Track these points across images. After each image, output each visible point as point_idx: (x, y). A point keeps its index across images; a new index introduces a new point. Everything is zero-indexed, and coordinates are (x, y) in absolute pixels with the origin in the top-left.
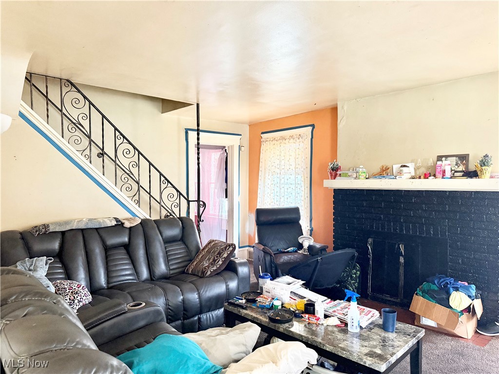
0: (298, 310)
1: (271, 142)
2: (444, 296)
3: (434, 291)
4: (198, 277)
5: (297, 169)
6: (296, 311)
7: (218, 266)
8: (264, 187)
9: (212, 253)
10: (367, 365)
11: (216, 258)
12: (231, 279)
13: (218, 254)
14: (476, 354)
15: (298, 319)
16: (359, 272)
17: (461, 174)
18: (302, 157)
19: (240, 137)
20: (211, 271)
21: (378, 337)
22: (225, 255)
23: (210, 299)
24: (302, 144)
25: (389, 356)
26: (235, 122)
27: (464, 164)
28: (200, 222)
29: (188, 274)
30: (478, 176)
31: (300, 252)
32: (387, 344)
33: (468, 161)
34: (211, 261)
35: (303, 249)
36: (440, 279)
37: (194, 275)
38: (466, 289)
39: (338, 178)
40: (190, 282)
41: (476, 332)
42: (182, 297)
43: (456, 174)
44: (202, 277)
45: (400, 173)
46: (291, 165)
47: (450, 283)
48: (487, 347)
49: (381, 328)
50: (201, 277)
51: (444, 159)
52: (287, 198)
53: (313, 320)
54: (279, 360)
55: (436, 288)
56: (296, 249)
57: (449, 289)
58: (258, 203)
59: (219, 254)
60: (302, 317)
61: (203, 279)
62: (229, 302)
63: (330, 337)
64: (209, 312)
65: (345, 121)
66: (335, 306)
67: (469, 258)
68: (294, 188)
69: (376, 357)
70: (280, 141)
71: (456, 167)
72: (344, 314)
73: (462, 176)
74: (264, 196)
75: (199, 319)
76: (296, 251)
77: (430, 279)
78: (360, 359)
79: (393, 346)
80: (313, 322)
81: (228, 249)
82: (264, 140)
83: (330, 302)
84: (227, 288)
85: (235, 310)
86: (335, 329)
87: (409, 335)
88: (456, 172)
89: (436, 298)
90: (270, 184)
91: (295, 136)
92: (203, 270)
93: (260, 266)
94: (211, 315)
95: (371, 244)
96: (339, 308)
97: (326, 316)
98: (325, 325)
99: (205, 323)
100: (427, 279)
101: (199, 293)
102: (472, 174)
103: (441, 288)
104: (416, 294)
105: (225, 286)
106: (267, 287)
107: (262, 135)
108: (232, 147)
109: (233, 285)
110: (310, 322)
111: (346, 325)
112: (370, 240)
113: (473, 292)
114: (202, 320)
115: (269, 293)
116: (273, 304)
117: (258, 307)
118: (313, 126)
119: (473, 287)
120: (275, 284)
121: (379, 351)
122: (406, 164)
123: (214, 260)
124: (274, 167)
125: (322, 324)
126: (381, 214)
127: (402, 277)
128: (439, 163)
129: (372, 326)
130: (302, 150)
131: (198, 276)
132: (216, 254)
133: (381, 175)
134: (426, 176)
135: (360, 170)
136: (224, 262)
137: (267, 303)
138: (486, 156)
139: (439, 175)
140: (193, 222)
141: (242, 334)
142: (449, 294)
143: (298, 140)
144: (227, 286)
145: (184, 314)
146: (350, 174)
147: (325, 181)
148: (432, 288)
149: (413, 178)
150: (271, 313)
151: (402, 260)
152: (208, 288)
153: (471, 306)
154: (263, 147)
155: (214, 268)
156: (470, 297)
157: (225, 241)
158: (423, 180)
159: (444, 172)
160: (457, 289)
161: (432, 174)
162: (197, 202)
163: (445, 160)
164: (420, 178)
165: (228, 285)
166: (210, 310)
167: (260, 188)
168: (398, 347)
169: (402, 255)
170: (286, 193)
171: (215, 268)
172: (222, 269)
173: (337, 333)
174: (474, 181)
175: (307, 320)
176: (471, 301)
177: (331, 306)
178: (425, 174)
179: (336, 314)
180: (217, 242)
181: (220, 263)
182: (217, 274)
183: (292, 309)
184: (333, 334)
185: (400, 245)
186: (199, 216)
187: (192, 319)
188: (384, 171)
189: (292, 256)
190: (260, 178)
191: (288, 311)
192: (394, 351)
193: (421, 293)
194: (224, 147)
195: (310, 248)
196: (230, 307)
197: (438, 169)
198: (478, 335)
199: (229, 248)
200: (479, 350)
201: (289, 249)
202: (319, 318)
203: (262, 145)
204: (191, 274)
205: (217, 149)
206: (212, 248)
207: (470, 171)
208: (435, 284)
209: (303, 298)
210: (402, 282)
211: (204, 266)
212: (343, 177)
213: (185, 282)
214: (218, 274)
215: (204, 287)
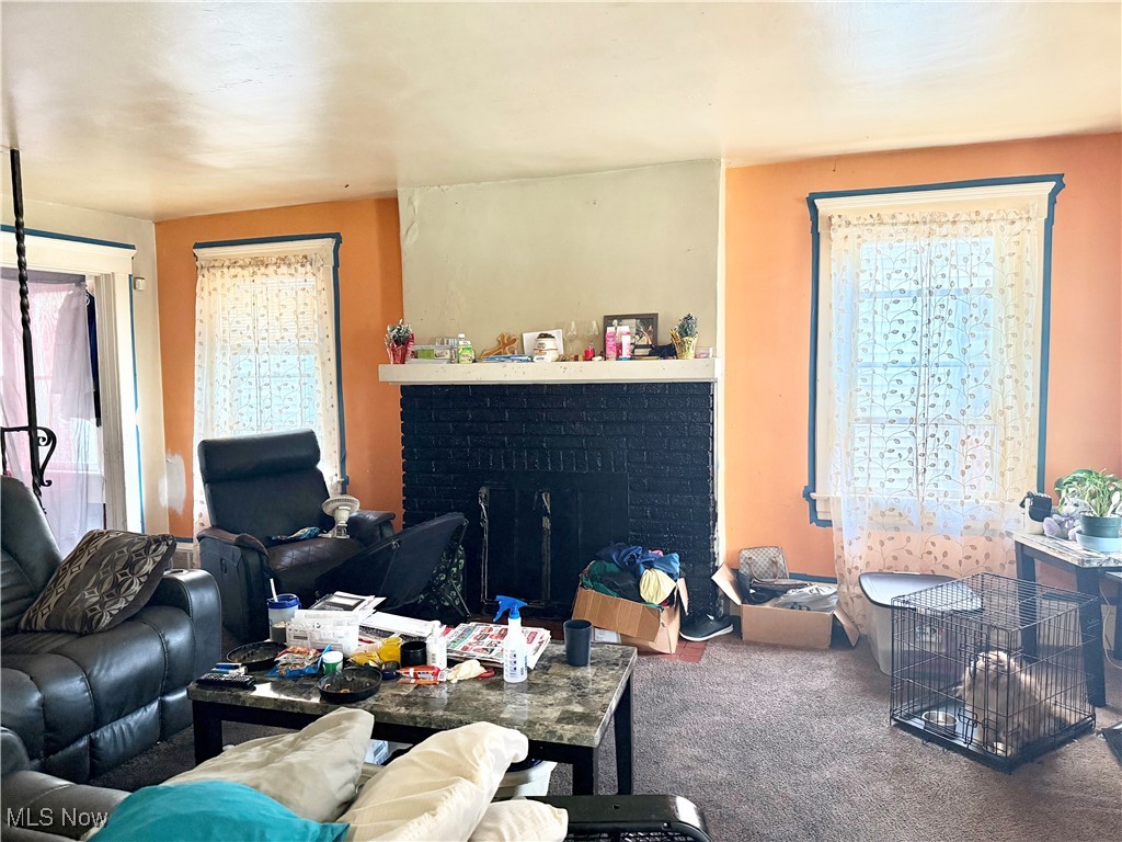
0: (386, 663)
1: (225, 270)
2: (631, 582)
3: (612, 574)
4: (72, 637)
5: (302, 341)
6: (381, 666)
7: (131, 598)
8: (212, 385)
9: (106, 566)
10: (565, 742)
11: (121, 579)
12: (174, 626)
13: (124, 567)
14: (690, 676)
15: (390, 683)
16: (462, 561)
17: (646, 351)
18: (314, 311)
19: (133, 252)
20: (111, 615)
21: (565, 680)
22: (149, 567)
23: (122, 686)
24: (313, 279)
25: (599, 713)
26: (115, 213)
27: (649, 333)
28: (42, 488)
29: (37, 632)
30: (675, 354)
31: (329, 535)
32: (587, 690)
33: (655, 327)
34: (106, 586)
35: (335, 529)
36: (620, 551)
37: (59, 631)
38: (664, 564)
39: (410, 360)
40: (54, 652)
41: (680, 638)
42: (37, 696)
43: (639, 352)
44: (86, 634)
45: (540, 349)
46: (286, 330)
47: (638, 555)
48: (704, 661)
49: (563, 663)
50: (81, 635)
51: (615, 322)
52: (280, 411)
53: (427, 677)
54: (477, 770)
55: (616, 569)
56: (318, 529)
57: (638, 566)
58: (196, 427)
59: (131, 565)
60: (399, 675)
61: (91, 638)
62: (199, 682)
63: (475, 704)
64: (118, 718)
65: (417, 234)
66: (462, 636)
67: (664, 506)
68: (296, 386)
69: (579, 721)
70: (251, 269)
71: (637, 337)
72: (486, 650)
73: (649, 355)
74: (212, 408)
75: (93, 744)
76: (316, 537)
77: (603, 553)
78: (550, 732)
79: (597, 692)
80: (427, 681)
81: (155, 551)
82: (203, 263)
83: (446, 632)
84: (166, 650)
85: (225, 697)
86: (478, 685)
87: (617, 665)
88: (637, 347)
89: (617, 587)
90: (228, 378)
91: (293, 260)
92: (85, 614)
93: (272, 580)
94: (123, 726)
95: (486, 498)
96: (470, 639)
97: (451, 663)
98: (454, 681)
99: (111, 750)
100: (597, 554)
101: (88, 677)
102: (666, 352)
103: (623, 569)
104: (582, 586)
105: (159, 648)
106: (299, 627)
107: (198, 252)
108: (110, 278)
109: (179, 638)
110: (421, 682)
111: (499, 670)
112: (484, 491)
113: (677, 567)
114: (101, 744)
115: (306, 638)
116: (322, 662)
117: (282, 677)
118: (338, 238)
119: (676, 556)
120: (318, 616)
121: (579, 709)
122: (549, 332)
123: (117, 585)
124: (238, 334)
125: (448, 681)
126: (503, 435)
127: (547, 559)
128: (609, 329)
129: (546, 662)
130: (315, 293)
131: (68, 632)
132: (118, 568)
133: (500, 353)
134: (588, 357)
135: (461, 343)
136: (145, 586)
137: (306, 664)
138: (689, 318)
139: (612, 354)
140: (26, 490)
141: (343, 737)
142: (638, 578)
143: (300, 269)
144: (164, 644)
145: (48, 740)
146: (437, 352)
147: (382, 368)
148: (608, 570)
149: (563, 359)
150: (324, 684)
151: (546, 523)
152: (111, 659)
153: (675, 593)
154: (205, 283)
155: (118, 606)
156: (671, 575)
157: (140, 532)
158: (581, 363)
159: (619, 347)
160: (650, 566)
161: (598, 351)
162: (26, 433)
163: (619, 325)
164: (576, 359)
165: (167, 643)
166: (121, 712)
167: (200, 389)
168: (607, 691)
169: (546, 514)
170: (275, 401)
171: (122, 604)
172: (143, 604)
173: (485, 692)
174: (670, 363)
175: (413, 681)
176: (675, 584)
177: (453, 639)
178: (587, 352)
179: (471, 652)
180: (112, 536)
181: (136, 588)
182: (128, 620)
183: (372, 664)
184: (480, 697)
185: (543, 495)
186: (38, 471)
187: (71, 748)
188: (505, 345)
189: (312, 548)
190: (197, 361)
191: (364, 669)
192: (605, 701)
193: (589, 583)
194: (83, 278)
195: (353, 523)
196: (209, 692)
197: (610, 343)
198: (684, 644)
199: (158, 546)
200: (694, 669)
201: (299, 533)
202: (439, 670)
203: (200, 278)
204: (43, 631)
205: (60, 282)
206: (102, 553)
207: (660, 344)
208: (612, 561)
209: (386, 634)
210: (547, 569)
211: (87, 604)
212: (423, 357)
213: (35, 653)
214: (132, 620)
215: (100, 658)
